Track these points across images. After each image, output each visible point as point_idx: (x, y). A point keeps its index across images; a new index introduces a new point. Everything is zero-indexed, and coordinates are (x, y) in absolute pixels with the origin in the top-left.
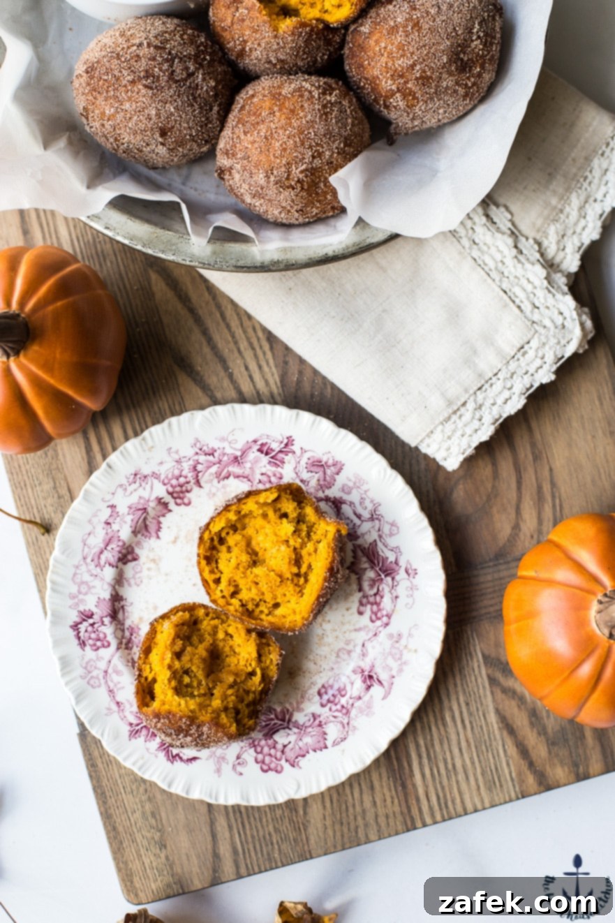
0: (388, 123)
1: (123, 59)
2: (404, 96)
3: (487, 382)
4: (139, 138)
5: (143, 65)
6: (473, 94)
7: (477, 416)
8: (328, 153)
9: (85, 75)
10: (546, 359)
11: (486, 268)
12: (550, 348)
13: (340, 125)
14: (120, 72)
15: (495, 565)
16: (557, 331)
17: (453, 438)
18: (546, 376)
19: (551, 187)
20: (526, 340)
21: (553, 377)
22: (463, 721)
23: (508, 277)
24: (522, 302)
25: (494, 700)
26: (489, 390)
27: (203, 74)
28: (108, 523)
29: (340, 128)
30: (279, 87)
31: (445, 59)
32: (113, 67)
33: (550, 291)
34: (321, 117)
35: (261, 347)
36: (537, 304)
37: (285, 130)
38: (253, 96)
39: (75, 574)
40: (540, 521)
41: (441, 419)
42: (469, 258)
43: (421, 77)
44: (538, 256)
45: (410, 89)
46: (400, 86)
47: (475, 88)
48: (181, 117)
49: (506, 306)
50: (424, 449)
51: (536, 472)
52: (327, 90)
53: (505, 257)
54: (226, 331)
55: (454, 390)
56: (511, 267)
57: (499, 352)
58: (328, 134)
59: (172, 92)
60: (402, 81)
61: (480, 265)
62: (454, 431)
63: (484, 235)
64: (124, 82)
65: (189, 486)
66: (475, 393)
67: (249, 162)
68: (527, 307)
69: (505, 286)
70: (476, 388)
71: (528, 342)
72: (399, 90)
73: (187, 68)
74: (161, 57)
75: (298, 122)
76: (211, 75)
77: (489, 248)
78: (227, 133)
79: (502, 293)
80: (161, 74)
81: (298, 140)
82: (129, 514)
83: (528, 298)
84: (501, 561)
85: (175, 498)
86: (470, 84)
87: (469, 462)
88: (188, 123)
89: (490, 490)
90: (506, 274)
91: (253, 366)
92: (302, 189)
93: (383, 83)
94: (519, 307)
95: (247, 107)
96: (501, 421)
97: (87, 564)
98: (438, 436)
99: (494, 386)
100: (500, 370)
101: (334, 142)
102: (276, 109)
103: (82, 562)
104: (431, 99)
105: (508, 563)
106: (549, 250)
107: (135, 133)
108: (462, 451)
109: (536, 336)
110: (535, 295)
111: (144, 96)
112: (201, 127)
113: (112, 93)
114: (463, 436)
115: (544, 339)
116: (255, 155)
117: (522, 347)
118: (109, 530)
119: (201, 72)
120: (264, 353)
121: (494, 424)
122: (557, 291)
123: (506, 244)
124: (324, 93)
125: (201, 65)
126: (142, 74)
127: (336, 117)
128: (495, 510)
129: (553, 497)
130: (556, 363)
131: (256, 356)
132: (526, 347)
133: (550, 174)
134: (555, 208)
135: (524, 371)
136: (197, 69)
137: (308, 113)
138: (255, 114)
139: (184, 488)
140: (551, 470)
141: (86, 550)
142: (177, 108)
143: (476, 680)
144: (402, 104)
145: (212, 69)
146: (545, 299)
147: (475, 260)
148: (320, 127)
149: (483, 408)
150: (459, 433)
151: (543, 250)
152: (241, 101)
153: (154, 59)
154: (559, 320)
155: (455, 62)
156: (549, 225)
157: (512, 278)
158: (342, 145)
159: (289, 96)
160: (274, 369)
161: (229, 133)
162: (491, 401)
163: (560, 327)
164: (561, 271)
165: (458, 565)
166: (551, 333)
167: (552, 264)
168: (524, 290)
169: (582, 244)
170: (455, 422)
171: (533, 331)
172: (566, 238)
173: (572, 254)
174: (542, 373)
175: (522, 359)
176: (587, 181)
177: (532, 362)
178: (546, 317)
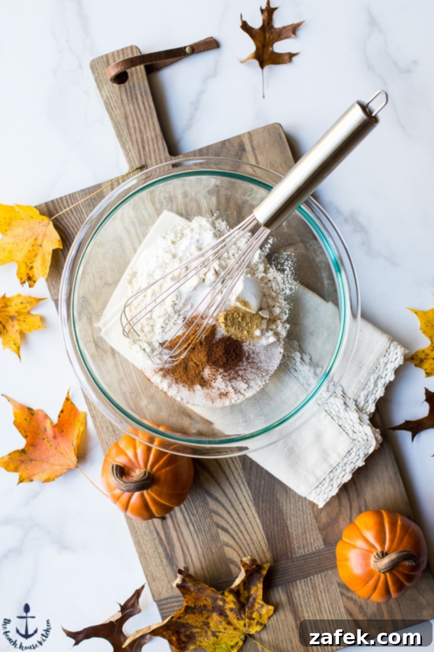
3: (334, 468)
7: (331, 484)
10: (360, 456)
11: (332, 415)
12: (362, 451)
16: (365, 443)
17: (320, 495)
18: (361, 463)
20: (350, 448)
21: (364, 463)
22: (330, 612)
23: (341, 419)
24: (348, 430)
25: (343, 602)
26: (335, 472)
33: (360, 424)
36: (355, 431)
41: (314, 486)
44: (355, 407)
49: (341, 433)
50: (308, 498)
51: (358, 503)
53: (340, 409)
55: (320, 473)
56: (343, 414)
57: (339, 455)
61: (329, 414)
62: (321, 492)
66: (329, 474)
68: (350, 432)
69: (340, 423)
70: (329, 472)
71: (352, 449)
77: (332, 405)
79: (339, 427)
83: (351, 428)
87: (328, 504)
89: (338, 511)
90: (341, 417)
94: (347, 433)
96: (341, 485)
98: (313, 494)
99: (338, 470)
100: (339, 463)
106: (361, 403)
108: (324, 500)
109: (355, 446)
110: (354, 426)
114: (324, 493)
115: (358, 447)
117: (349, 451)
121: (338, 487)
122: (364, 424)
123: (340, 403)
128: (340, 520)
130: (365, 457)
132: (351, 452)
135: (351, 462)
140: (365, 501)
143: (335, 594)
146: (359, 429)
147: (326, 411)
149: (333, 480)
151: (357, 404)
154: (365, 438)
156: (360, 392)
157: (343, 419)
160: (239, 462)
162: (337, 477)
163: (366, 441)
164: (366, 413)
165: (325, 545)
166: (362, 444)
167: (362, 410)
168: (349, 424)
169: (376, 399)
170: (321, 488)
171: (353, 444)
172: (368, 397)
173: (372, 404)
174: (358, 462)
175: (349, 457)
176: (378, 369)
177: (354, 458)
178: (359, 436)
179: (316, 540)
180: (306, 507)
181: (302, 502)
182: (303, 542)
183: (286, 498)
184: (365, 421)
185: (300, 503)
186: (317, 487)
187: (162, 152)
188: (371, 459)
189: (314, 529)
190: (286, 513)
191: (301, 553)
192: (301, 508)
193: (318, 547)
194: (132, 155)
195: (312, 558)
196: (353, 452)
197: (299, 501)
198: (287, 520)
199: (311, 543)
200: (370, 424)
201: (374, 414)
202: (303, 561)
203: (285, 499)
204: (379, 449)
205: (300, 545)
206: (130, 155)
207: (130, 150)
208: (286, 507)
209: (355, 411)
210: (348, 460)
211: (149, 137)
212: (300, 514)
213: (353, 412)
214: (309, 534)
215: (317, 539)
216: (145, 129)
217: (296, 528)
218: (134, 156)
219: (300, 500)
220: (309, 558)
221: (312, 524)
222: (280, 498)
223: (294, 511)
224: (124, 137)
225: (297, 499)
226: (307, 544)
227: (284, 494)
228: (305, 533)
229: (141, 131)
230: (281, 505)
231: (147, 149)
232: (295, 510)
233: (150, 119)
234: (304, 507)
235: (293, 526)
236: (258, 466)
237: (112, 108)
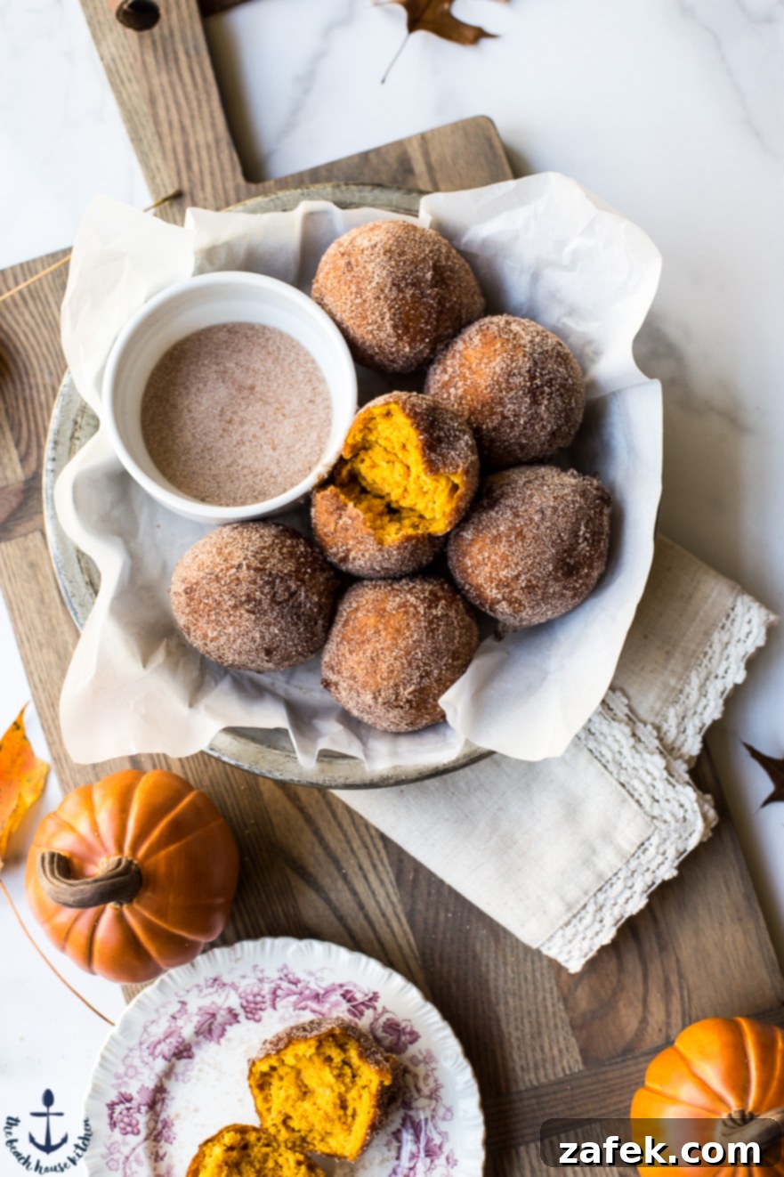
0: (495, 621)
1: (223, 582)
2: (510, 603)
3: (607, 882)
4: (244, 657)
5: (243, 590)
6: (582, 593)
7: (598, 918)
8: (436, 672)
9: (183, 594)
10: (668, 854)
11: (604, 761)
12: (672, 844)
13: (447, 640)
14: (221, 596)
15: (623, 1061)
16: (678, 825)
17: (574, 943)
18: (668, 872)
19: (670, 667)
20: (645, 836)
21: (675, 873)
23: (626, 769)
24: (641, 795)
26: (609, 891)
27: (306, 591)
28: (174, 1017)
29: (448, 643)
30: (383, 601)
31: (551, 567)
32: (213, 590)
33: (670, 783)
34: (427, 636)
35: (375, 845)
36: (657, 797)
37: (392, 651)
38: (357, 610)
40: (668, 1014)
41: (561, 923)
42: (586, 751)
43: (527, 587)
44: (656, 743)
45: (516, 598)
46: (506, 595)
47: (584, 588)
48: (285, 636)
49: (624, 801)
50: (545, 951)
51: (662, 964)
52: (432, 601)
53: (622, 747)
54: (337, 829)
55: (573, 893)
56: (629, 758)
57: (619, 851)
58: (436, 652)
59: (275, 614)
60: (507, 590)
61: (596, 757)
62: (575, 935)
63: (600, 724)
64: (225, 607)
66: (595, 895)
67: (356, 682)
68: (646, 801)
69: (623, 779)
70: (595, 890)
71: (649, 839)
72: (504, 599)
73: (288, 588)
74: (262, 579)
75: (405, 643)
76: (314, 590)
77: (605, 737)
78: (331, 647)
79: (620, 787)
80: (263, 597)
81: (404, 661)
83: (647, 791)
84: (629, 1056)
86: (578, 586)
87: (592, 965)
88: (293, 641)
89: (615, 983)
90: (624, 765)
91: (367, 865)
92: (411, 707)
93: (488, 591)
94: (638, 801)
95: (351, 623)
96: (623, 921)
98: (558, 940)
99: (614, 887)
100: (620, 870)
101: (441, 659)
102: (381, 627)
104: (538, 604)
105: (636, 1058)
106: (669, 734)
107: (240, 653)
108: (583, 954)
109: (657, 832)
110: (654, 787)
111: (247, 620)
112: (307, 642)
113: (213, 617)
114: (584, 939)
115: (664, 835)
116: (360, 674)
117: (643, 844)
118: (173, 1025)
119: (303, 589)
120: (378, 852)
121: (615, 924)
122: (677, 781)
123: (624, 734)
124: (430, 607)
125: (303, 581)
126: (244, 599)
127: (443, 633)
128: (621, 1005)
129: (681, 988)
130: (678, 858)
131: (370, 855)
132: (647, 844)
133: (667, 653)
134: (674, 689)
135: (645, 868)
136: (299, 587)
137: (414, 632)
138: (359, 632)
140: (678, 961)
142: (281, 630)
144: (508, 610)
145: (314, 582)
146: (666, 793)
147: (591, 751)
148: (427, 645)
149: (604, 909)
151: (662, 735)
152: (345, 614)
153: (254, 582)
154: (680, 813)
155: (562, 568)
156: (668, 707)
157: (630, 770)
158: (450, 661)
159: (394, 612)
160: (389, 868)
161: (334, 647)
162: (612, 902)
163: (681, 820)
164: (681, 757)
165: (585, 1062)
166: (672, 827)
167: (673, 749)
168: (643, 782)
169: (704, 725)
170: (575, 926)
171: (653, 827)
172: (686, 720)
173: (693, 736)
174: (663, 868)
175: (642, 857)
176: (708, 657)
177: (653, 859)
178: (666, 811)
179: (565, 1051)
180: (542, 975)
181: (533, 962)
182: (534, 1056)
183: (496, 952)
184: (680, 775)
185: (529, 964)
186: (568, 924)
187: (229, 173)
188: (691, 863)
189: (560, 1026)
190: (496, 987)
191: (530, 1081)
192: (529, 977)
193: (570, 1069)
194: (162, 180)
195: (555, 1093)
196: (651, 845)
197: (525, 960)
198: (497, 1004)
199: (553, 1058)
200: (691, 782)
201: (699, 757)
202: (534, 1101)
203: (493, 955)
204: (710, 840)
205: (528, 1064)
206: (158, 180)
207: (158, 168)
208: (496, 973)
209: (657, 751)
210: (640, 864)
211: (202, 142)
212: (527, 991)
213: (652, 754)
214: (549, 1038)
215: (567, 1049)
216: (193, 125)
217: (519, 1024)
218: (167, 182)
219: (529, 958)
220: (547, 1094)
221: (554, 1014)
222: (482, 952)
223: (513, 983)
224: (145, 143)
225: (521, 955)
226: (544, 1060)
227: (493, 944)
228: (540, 1034)
229: (183, 129)
230: (483, 969)
231: (195, 167)
232: (516, 981)
233: (204, 104)
234: (538, 975)
235: (512, 1018)
236: (430, 875)
237: (122, 81)
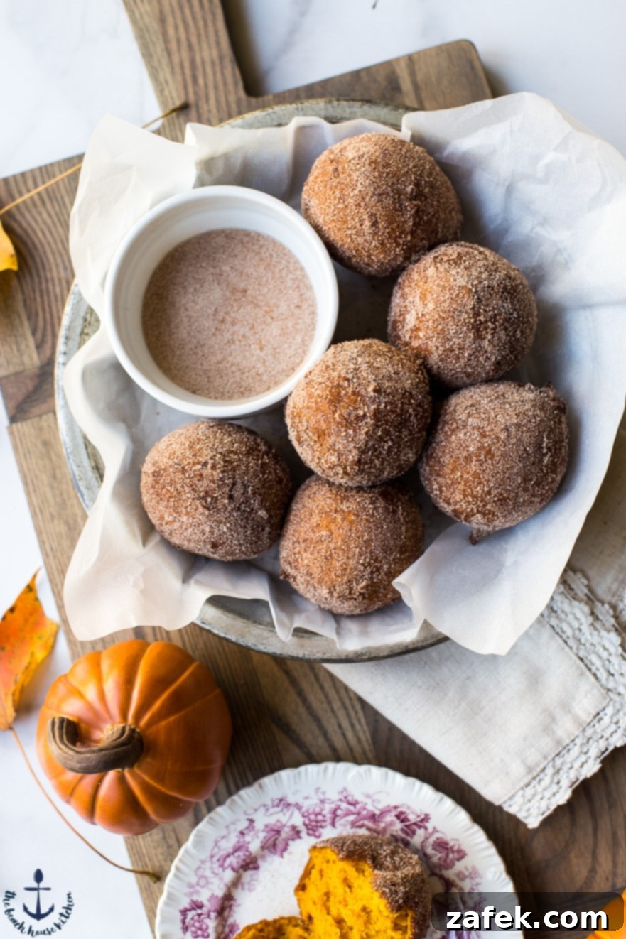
3: (564, 748)
7: (556, 780)
11: (564, 637)
14: (183, 487)
17: (533, 802)
18: (620, 740)
20: (600, 707)
23: (584, 645)
24: (598, 669)
26: (566, 755)
29: (394, 539)
32: (177, 480)
36: (612, 671)
39: (199, 868)
41: (522, 784)
42: (548, 627)
44: (612, 620)
49: (582, 674)
50: (506, 808)
53: (582, 624)
54: (319, 691)
55: (534, 757)
56: (587, 634)
57: (577, 720)
61: (558, 634)
62: (534, 795)
63: (562, 603)
65: (323, 824)
66: (553, 759)
67: (312, 578)
68: (602, 674)
69: (582, 654)
70: (553, 755)
71: (603, 709)
77: (566, 615)
79: (579, 662)
82: (263, 831)
83: (603, 665)
85: (308, 829)
87: (548, 822)
90: (583, 641)
92: (364, 599)
94: (594, 675)
96: (578, 783)
97: (212, 862)
98: (518, 800)
99: (571, 752)
100: (576, 737)
101: (390, 555)
103: (208, 859)
108: (541, 812)
109: (611, 703)
110: (610, 662)
111: (201, 514)
114: (542, 799)
115: (618, 706)
116: (316, 571)
117: (598, 714)
121: (571, 787)
123: (583, 612)
126: (202, 494)
128: (572, 855)
132: (602, 715)
135: (599, 736)
139: (319, 824)
141: (216, 850)
146: (620, 666)
147: (553, 628)
149: (561, 772)
150: (539, 797)
151: (618, 613)
157: (588, 645)
158: (398, 555)
162: (569, 766)
168: (600, 658)
170: (534, 787)
171: (608, 699)
174: (615, 737)
175: (597, 725)
177: (607, 727)
178: (620, 684)
186: (527, 785)
196: (606, 714)
209: (613, 629)
210: (595, 732)
213: (608, 631)
236: (403, 737)
